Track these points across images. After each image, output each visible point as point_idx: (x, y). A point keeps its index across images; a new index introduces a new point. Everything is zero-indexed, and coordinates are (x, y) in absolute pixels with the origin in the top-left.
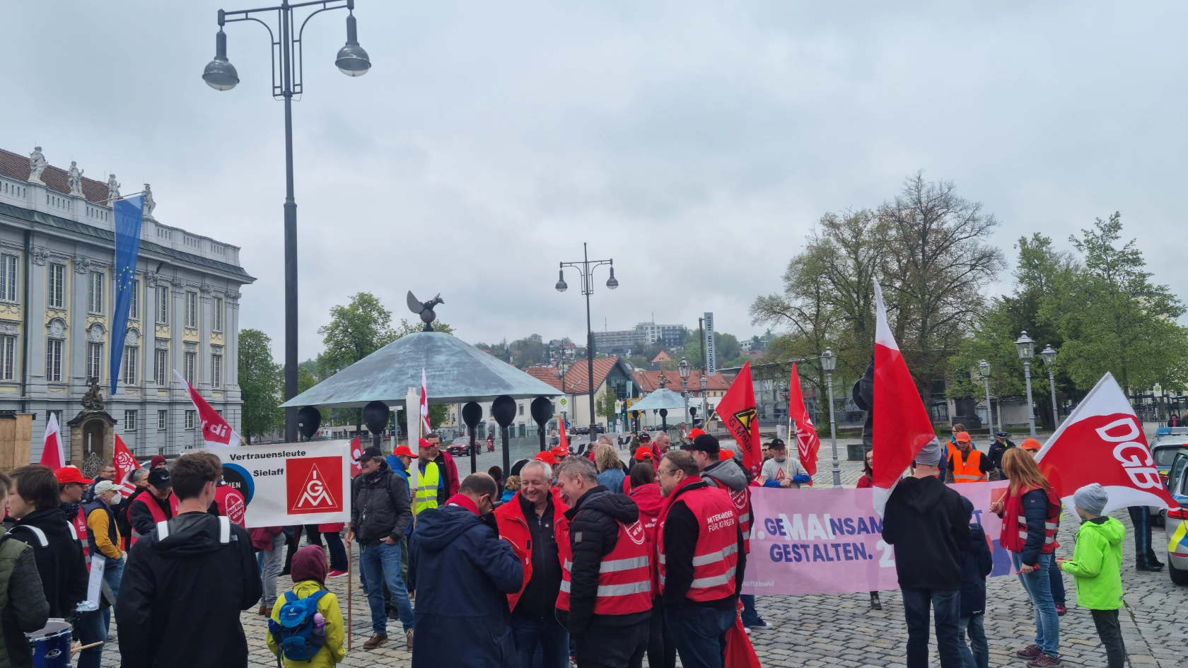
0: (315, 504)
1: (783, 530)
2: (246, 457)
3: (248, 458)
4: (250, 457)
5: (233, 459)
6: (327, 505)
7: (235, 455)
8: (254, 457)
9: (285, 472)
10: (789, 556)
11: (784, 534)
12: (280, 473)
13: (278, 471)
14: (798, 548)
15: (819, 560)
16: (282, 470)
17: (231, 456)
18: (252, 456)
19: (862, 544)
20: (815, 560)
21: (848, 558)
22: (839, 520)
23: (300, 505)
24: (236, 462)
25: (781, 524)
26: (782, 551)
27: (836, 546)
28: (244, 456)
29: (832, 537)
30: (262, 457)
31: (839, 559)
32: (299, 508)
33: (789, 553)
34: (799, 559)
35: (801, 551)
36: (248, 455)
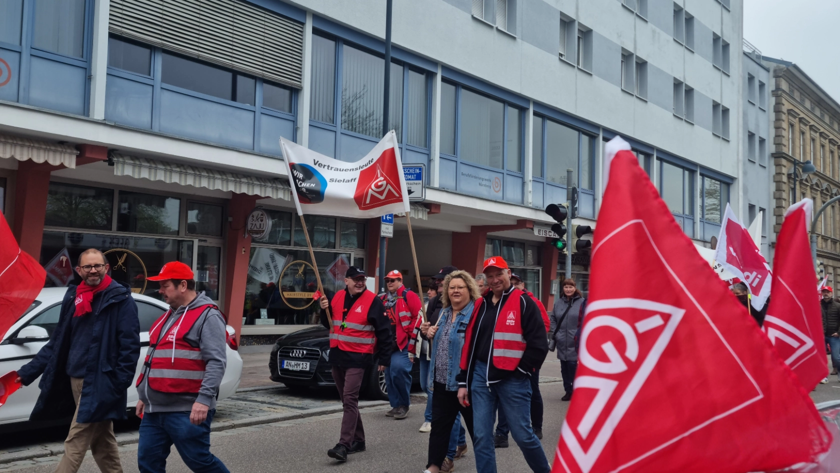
0: (382, 197)
2: (326, 167)
3: (328, 169)
4: (330, 168)
5: (315, 164)
6: (395, 196)
7: (318, 162)
8: (333, 169)
9: (357, 181)
12: (353, 181)
13: (352, 180)
16: (355, 179)
17: (314, 160)
18: (332, 168)
23: (368, 202)
24: (316, 167)
28: (324, 166)
30: (340, 170)
32: (368, 204)
36: (328, 166)
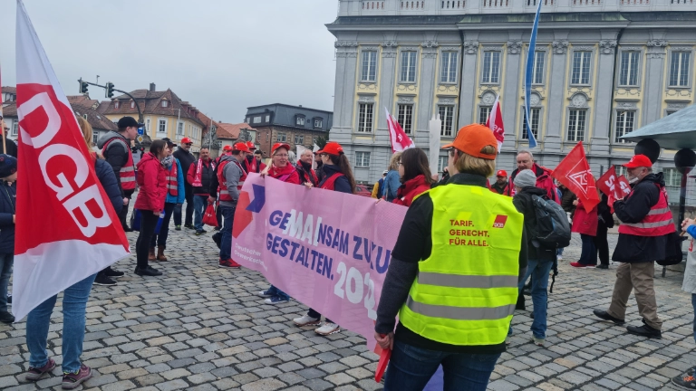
1: (286, 225)
10: (276, 248)
11: (284, 228)
14: (288, 244)
15: (300, 262)
19: (331, 259)
20: (297, 261)
21: (319, 271)
22: (326, 226)
25: (288, 218)
26: (272, 241)
27: (314, 253)
29: (316, 243)
31: (312, 268)
33: (277, 245)
34: (283, 255)
35: (290, 248)
